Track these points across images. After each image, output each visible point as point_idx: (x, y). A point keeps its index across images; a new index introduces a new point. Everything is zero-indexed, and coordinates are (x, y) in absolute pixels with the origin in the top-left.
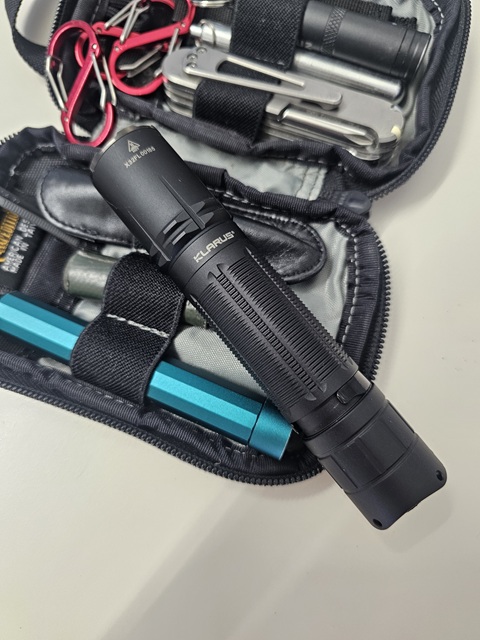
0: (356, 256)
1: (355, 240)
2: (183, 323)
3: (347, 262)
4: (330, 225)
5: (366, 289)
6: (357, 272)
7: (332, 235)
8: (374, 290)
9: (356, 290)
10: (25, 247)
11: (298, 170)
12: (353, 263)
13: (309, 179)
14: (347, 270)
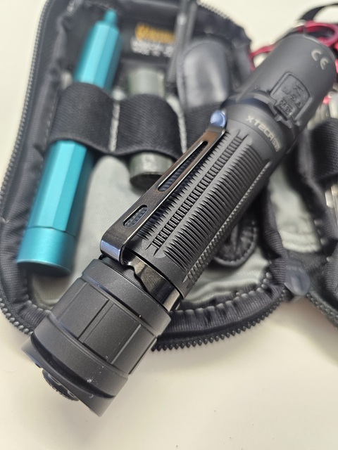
0: (244, 295)
1: (259, 289)
2: (127, 159)
3: (235, 290)
4: (264, 263)
5: (215, 316)
6: (229, 303)
7: (256, 268)
8: (217, 322)
9: (211, 308)
10: (156, 53)
11: (306, 227)
12: (235, 296)
13: (302, 239)
14: (227, 293)
